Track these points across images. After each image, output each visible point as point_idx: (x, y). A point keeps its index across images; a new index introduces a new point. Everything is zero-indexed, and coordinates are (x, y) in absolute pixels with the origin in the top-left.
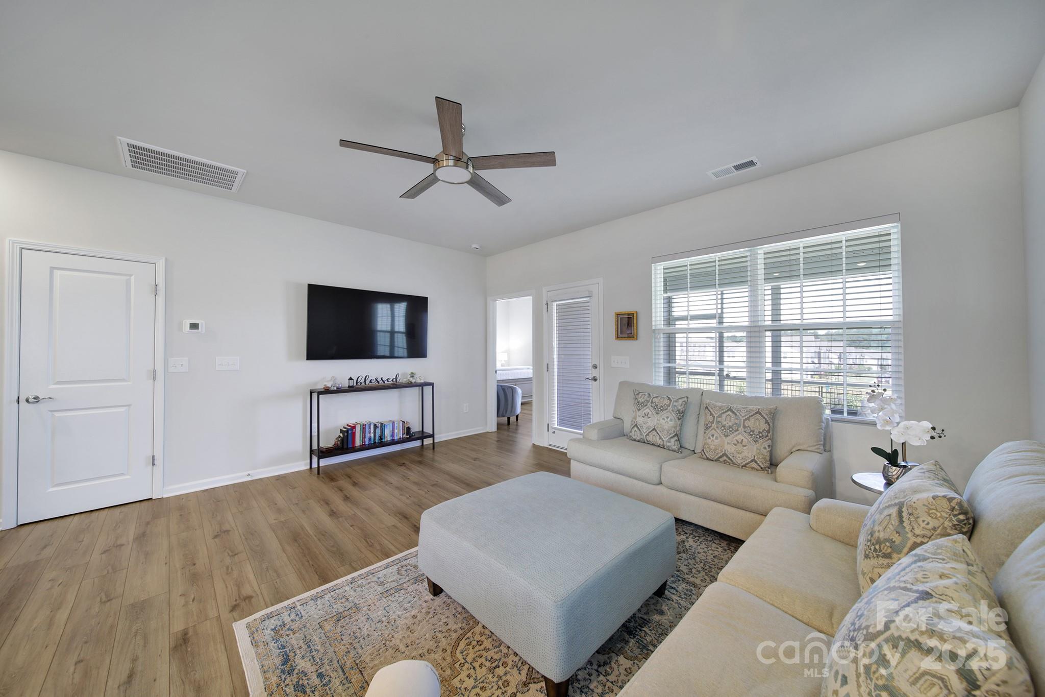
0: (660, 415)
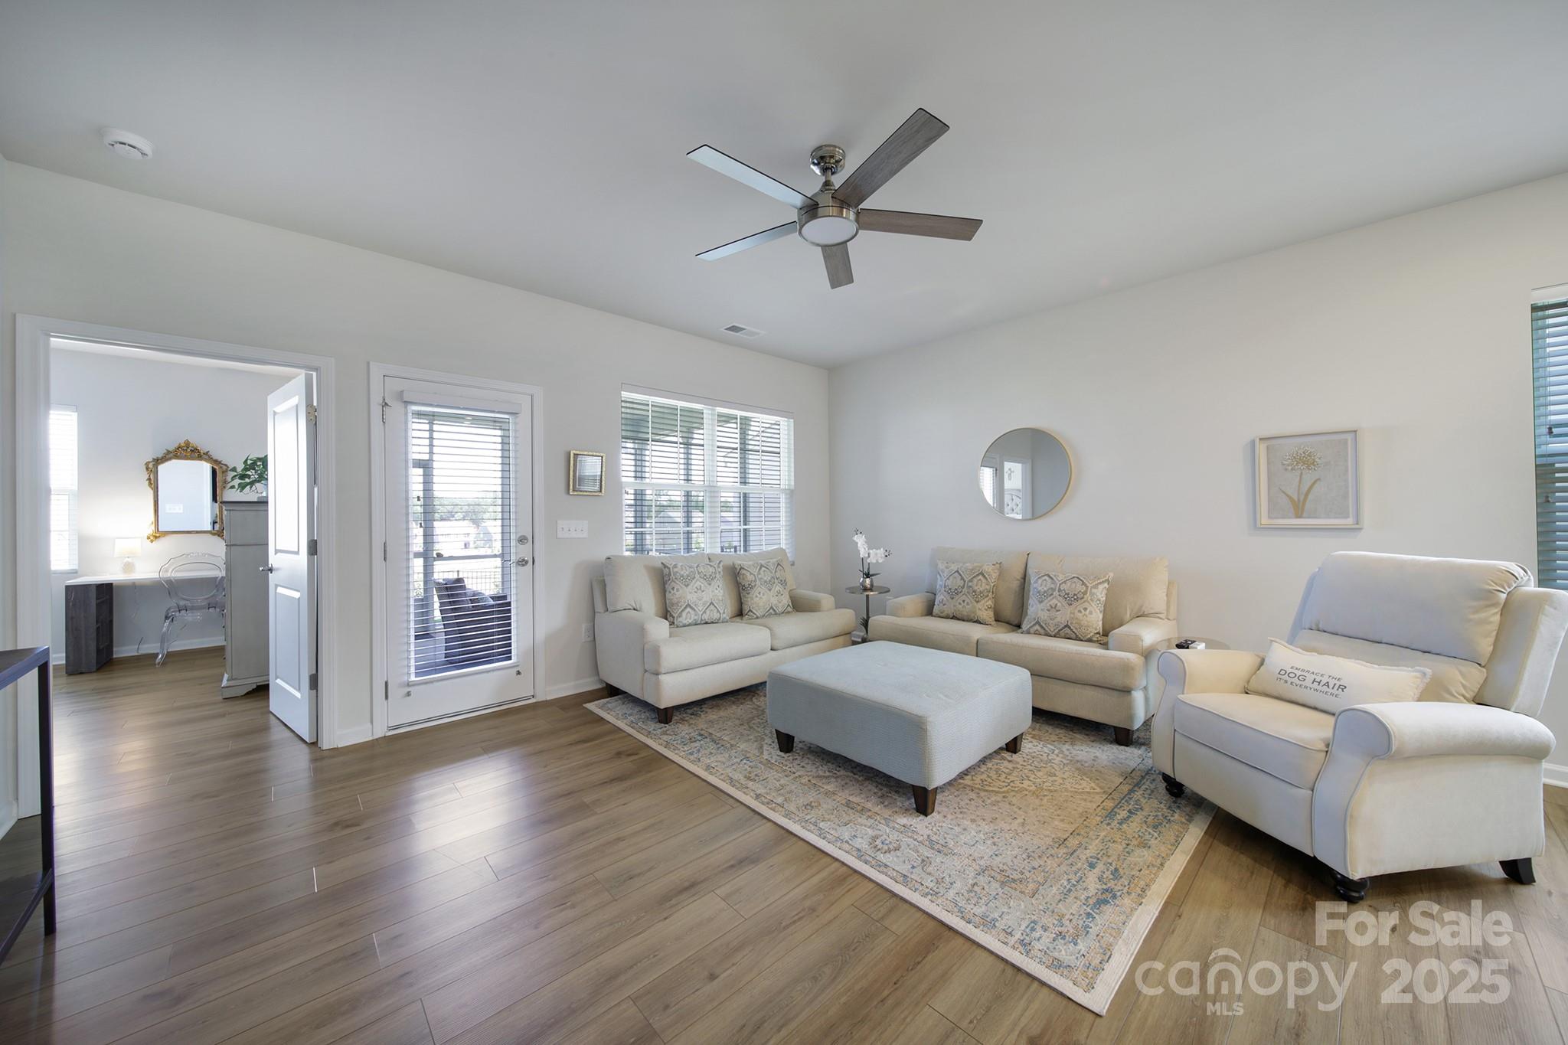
0: (712, 584)
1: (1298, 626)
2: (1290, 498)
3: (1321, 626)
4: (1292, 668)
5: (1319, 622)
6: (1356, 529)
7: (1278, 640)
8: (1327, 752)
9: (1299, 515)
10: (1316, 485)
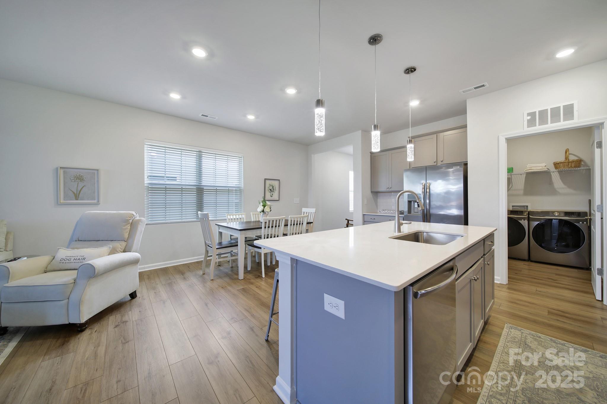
1: (71, 241)
2: (74, 193)
3: (80, 239)
4: (66, 257)
5: (79, 238)
6: (98, 204)
7: (61, 248)
8: (74, 283)
9: (77, 199)
10: (84, 188)
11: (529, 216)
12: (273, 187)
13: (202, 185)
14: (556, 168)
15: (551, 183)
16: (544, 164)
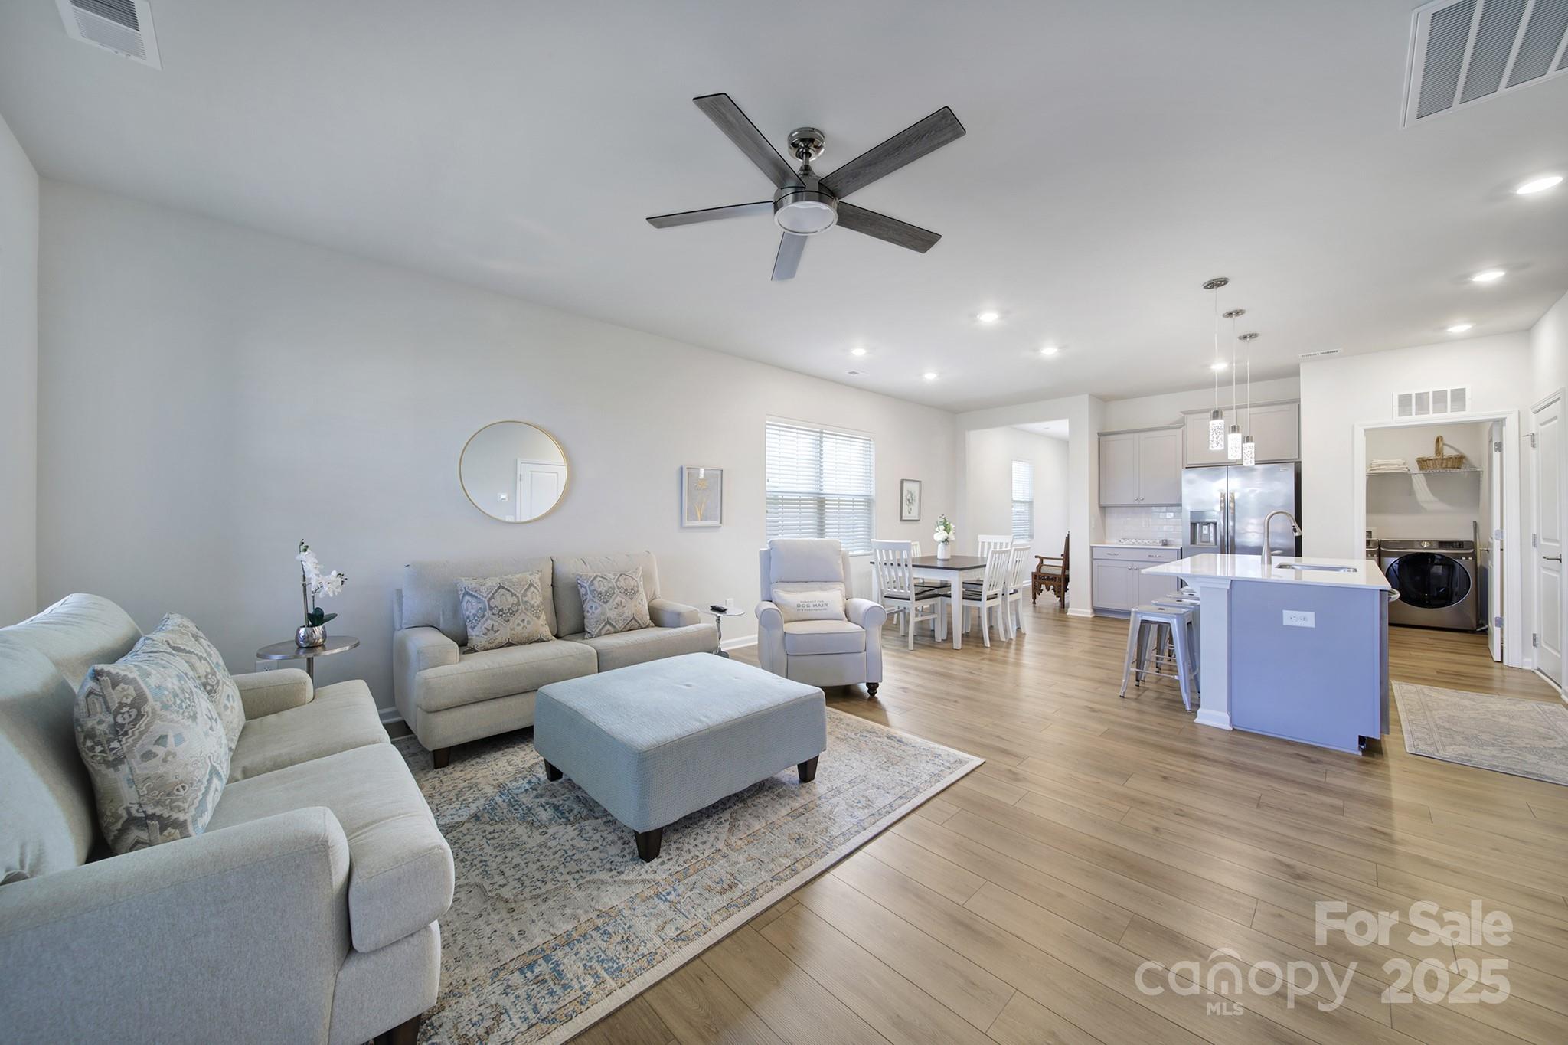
5: (781, 577)
6: (721, 526)
8: (865, 631)
11: (1379, 548)
12: (912, 495)
13: (822, 492)
14: (1421, 468)
15: (1411, 492)
16: (1400, 461)
